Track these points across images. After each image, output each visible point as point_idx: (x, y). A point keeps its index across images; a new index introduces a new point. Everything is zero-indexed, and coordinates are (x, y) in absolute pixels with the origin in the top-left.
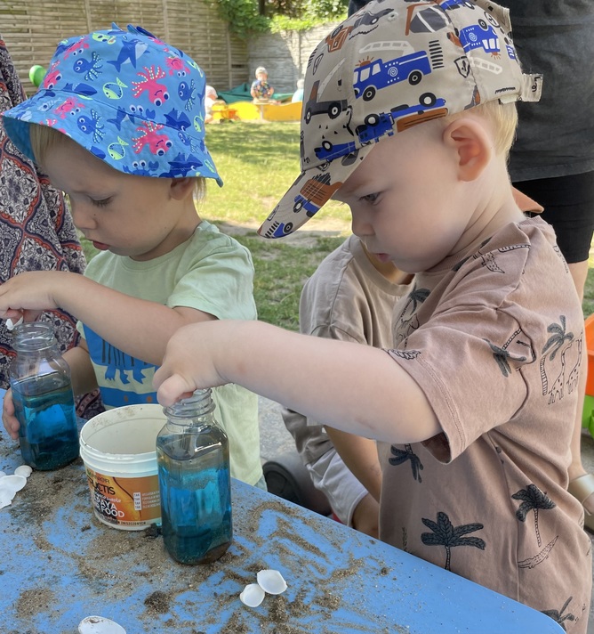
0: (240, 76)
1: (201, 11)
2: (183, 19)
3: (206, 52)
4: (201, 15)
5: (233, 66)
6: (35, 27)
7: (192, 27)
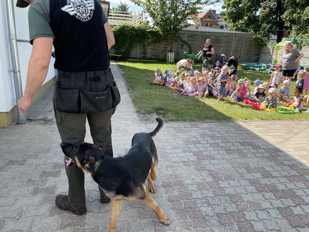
0: (257, 57)
1: (246, 41)
2: (240, 42)
3: (246, 50)
4: (246, 42)
5: (254, 55)
6: (196, 43)
7: (241, 44)
